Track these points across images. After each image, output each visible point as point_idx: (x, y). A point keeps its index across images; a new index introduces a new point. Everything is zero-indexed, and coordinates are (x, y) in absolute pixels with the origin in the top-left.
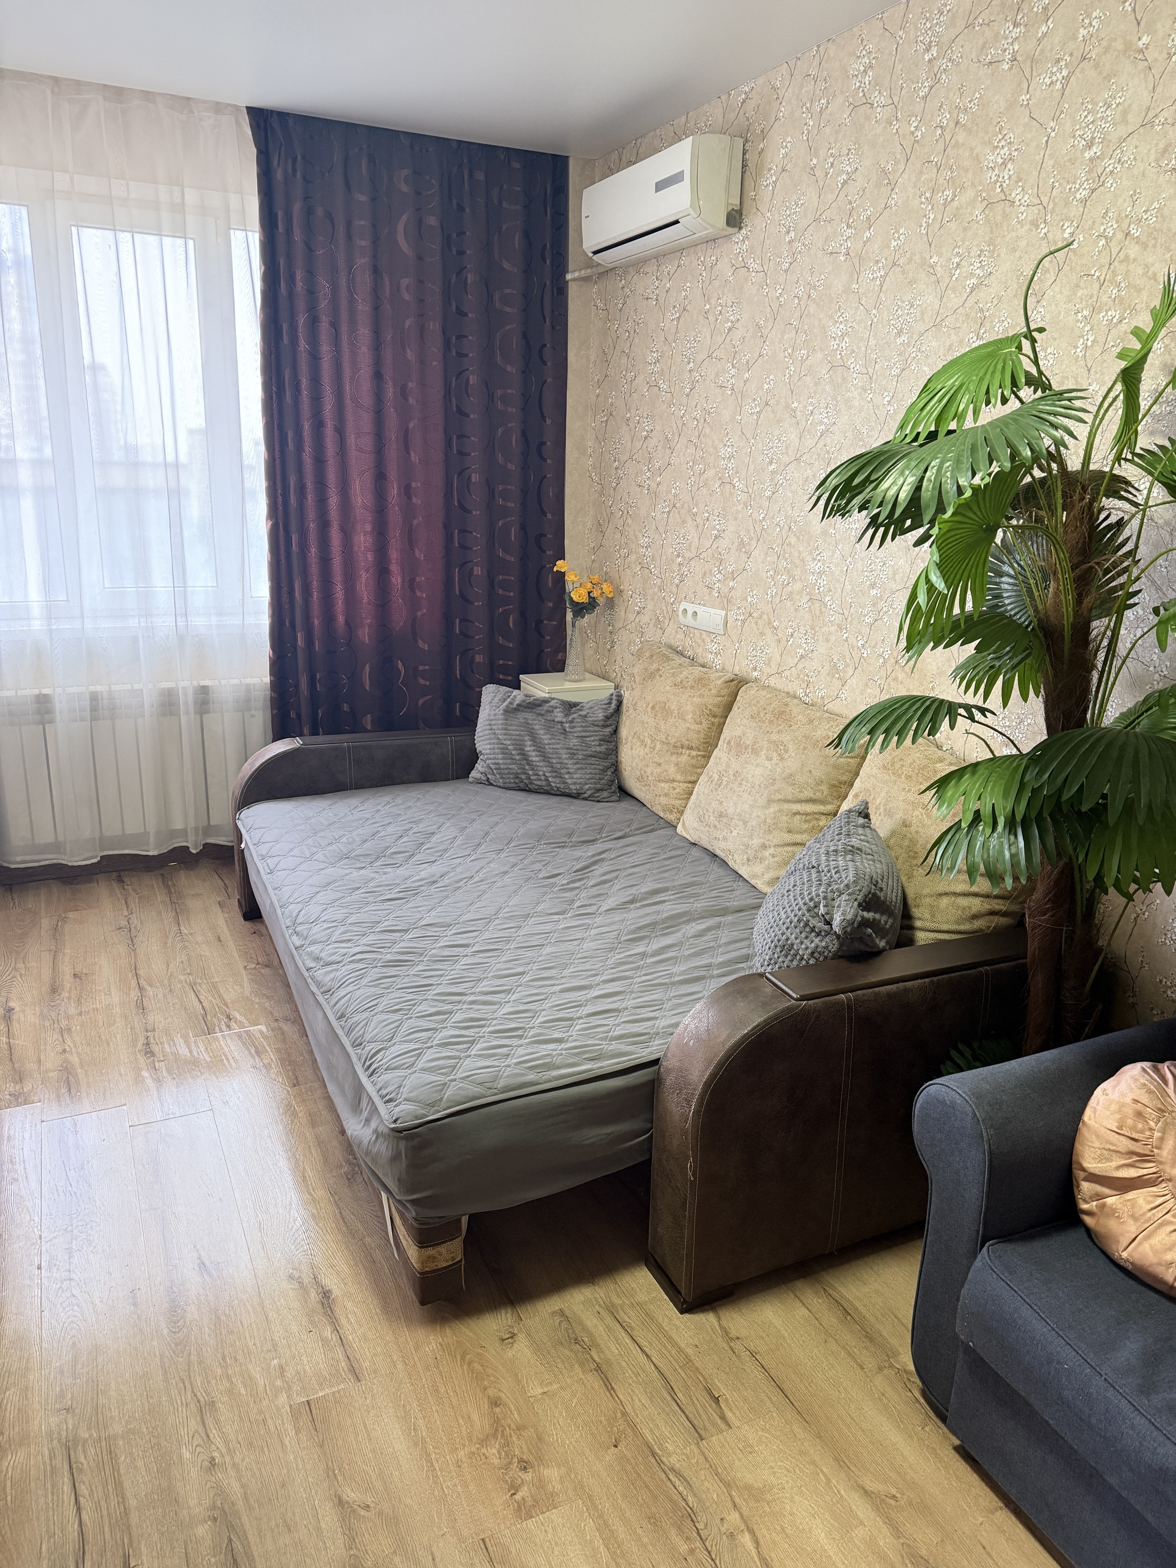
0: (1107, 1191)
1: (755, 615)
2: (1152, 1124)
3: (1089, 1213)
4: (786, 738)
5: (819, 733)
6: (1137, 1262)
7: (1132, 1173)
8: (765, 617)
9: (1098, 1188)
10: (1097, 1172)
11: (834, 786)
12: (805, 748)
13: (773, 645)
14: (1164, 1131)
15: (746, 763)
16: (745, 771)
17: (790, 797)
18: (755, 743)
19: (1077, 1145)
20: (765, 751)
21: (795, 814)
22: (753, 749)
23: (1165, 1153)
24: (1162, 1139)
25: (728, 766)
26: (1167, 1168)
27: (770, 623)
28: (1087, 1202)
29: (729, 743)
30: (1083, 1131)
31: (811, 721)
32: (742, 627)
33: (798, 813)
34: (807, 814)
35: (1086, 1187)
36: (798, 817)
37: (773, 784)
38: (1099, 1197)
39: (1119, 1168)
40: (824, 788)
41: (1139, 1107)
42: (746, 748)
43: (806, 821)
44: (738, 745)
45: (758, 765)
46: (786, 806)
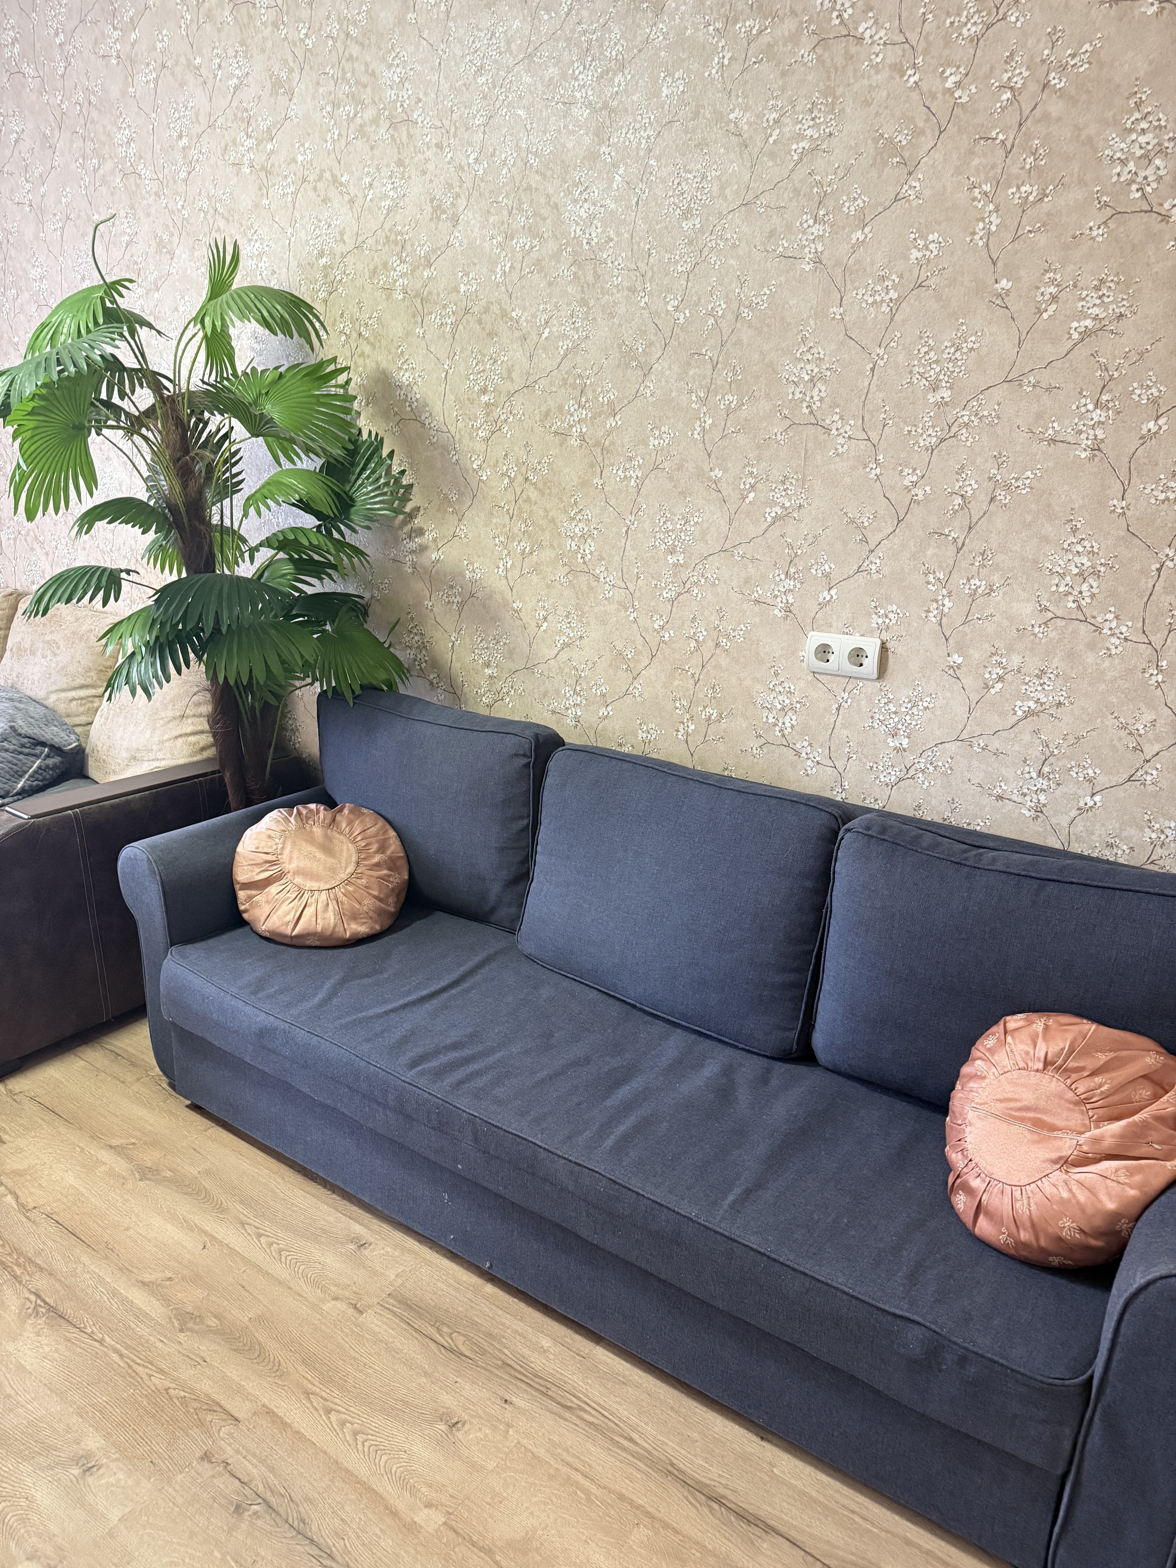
0: (254, 892)
1: (23, 532)
2: (277, 840)
3: (246, 911)
4: (57, 637)
5: (84, 628)
6: (271, 929)
7: (267, 874)
8: (31, 533)
9: (249, 892)
10: (246, 881)
11: (101, 671)
12: (73, 643)
13: (43, 558)
14: (284, 843)
15: (26, 664)
16: (25, 671)
17: (65, 686)
18: (32, 645)
19: (234, 869)
20: (40, 651)
21: (71, 700)
22: (31, 651)
23: (285, 856)
24: (283, 848)
25: (12, 669)
26: (287, 865)
27: (36, 539)
28: (244, 905)
29: (11, 650)
30: (237, 858)
31: (77, 620)
32: (15, 544)
33: (74, 699)
34: (82, 699)
35: (241, 894)
36: (75, 703)
37: (49, 678)
38: (250, 898)
39: (257, 874)
40: (92, 674)
41: (270, 832)
42: (25, 651)
43: (81, 705)
44: (19, 649)
45: (35, 664)
46: (63, 695)
